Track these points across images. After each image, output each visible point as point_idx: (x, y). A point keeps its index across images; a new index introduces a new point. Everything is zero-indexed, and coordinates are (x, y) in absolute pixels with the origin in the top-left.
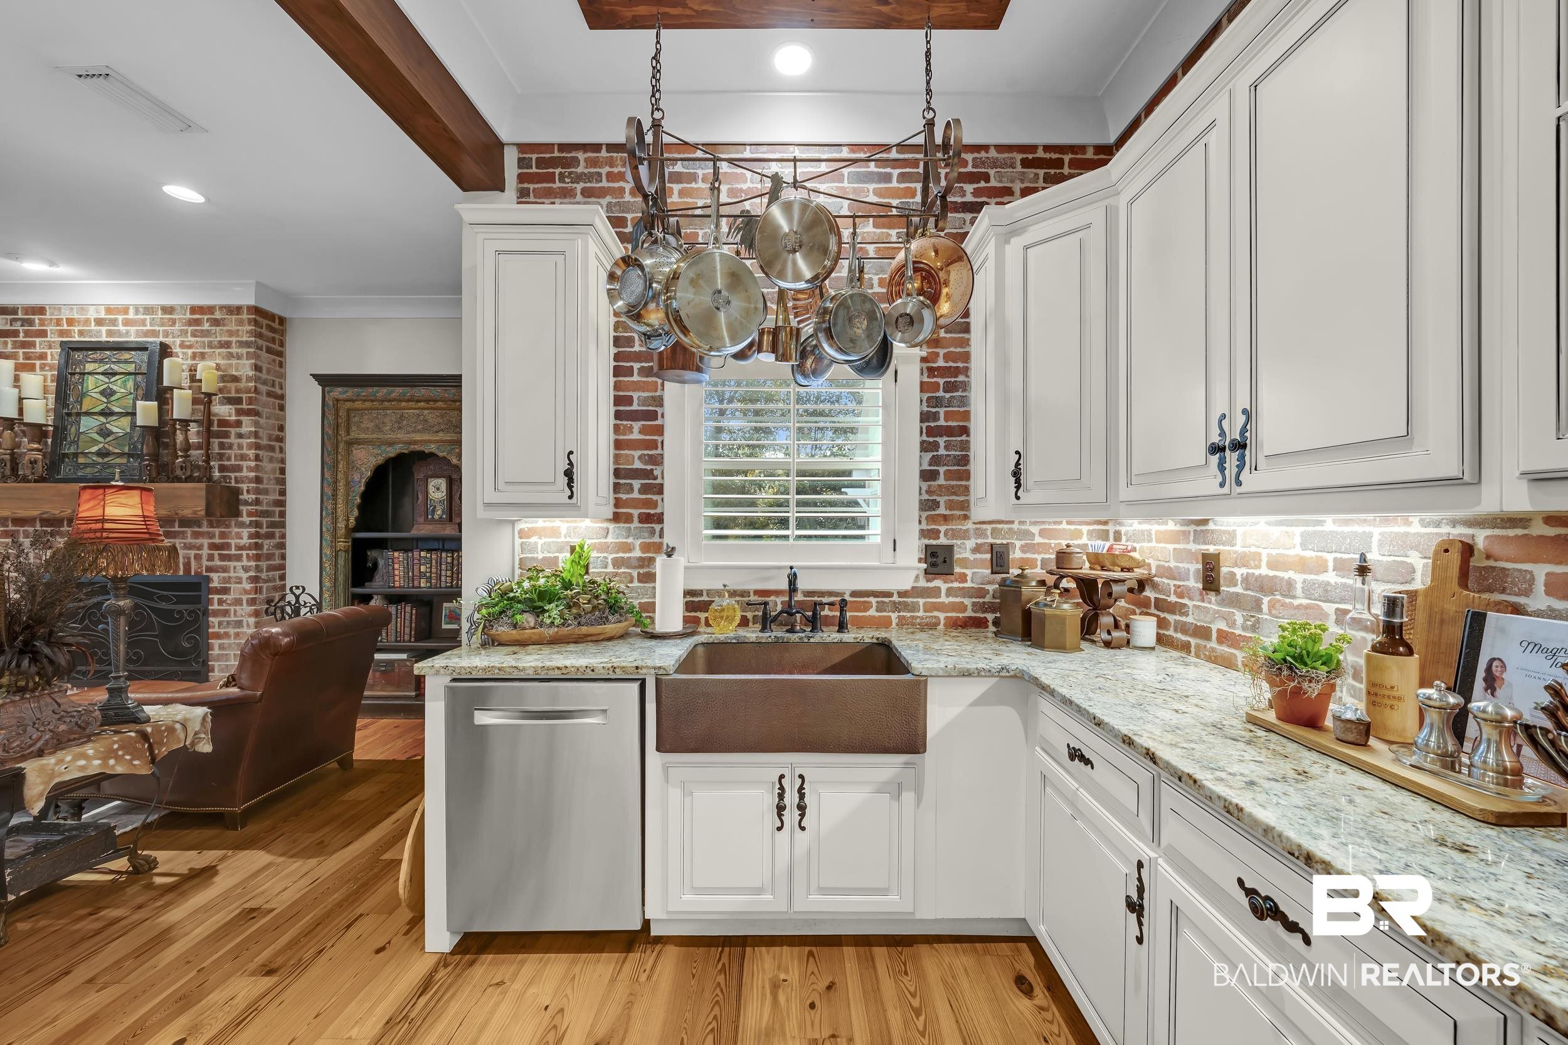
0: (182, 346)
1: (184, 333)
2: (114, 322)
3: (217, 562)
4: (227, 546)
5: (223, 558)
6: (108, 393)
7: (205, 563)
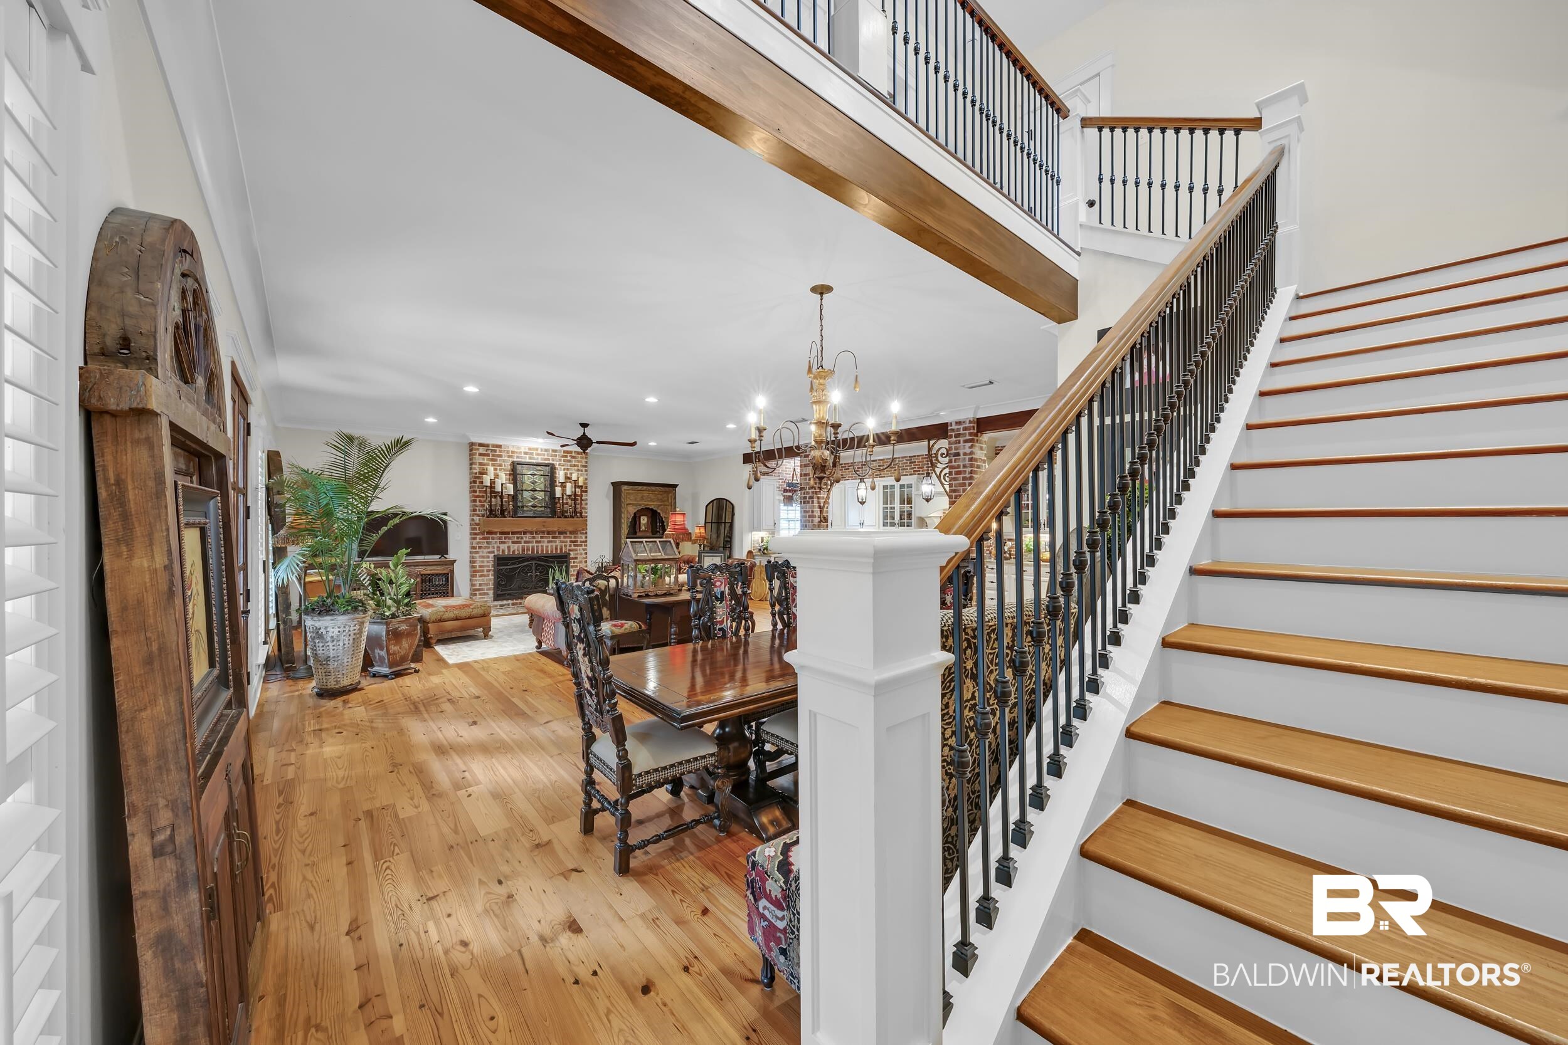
0: (559, 465)
1: (560, 460)
2: (532, 454)
3: (573, 547)
4: (577, 541)
5: (575, 546)
6: (534, 483)
7: (568, 548)
